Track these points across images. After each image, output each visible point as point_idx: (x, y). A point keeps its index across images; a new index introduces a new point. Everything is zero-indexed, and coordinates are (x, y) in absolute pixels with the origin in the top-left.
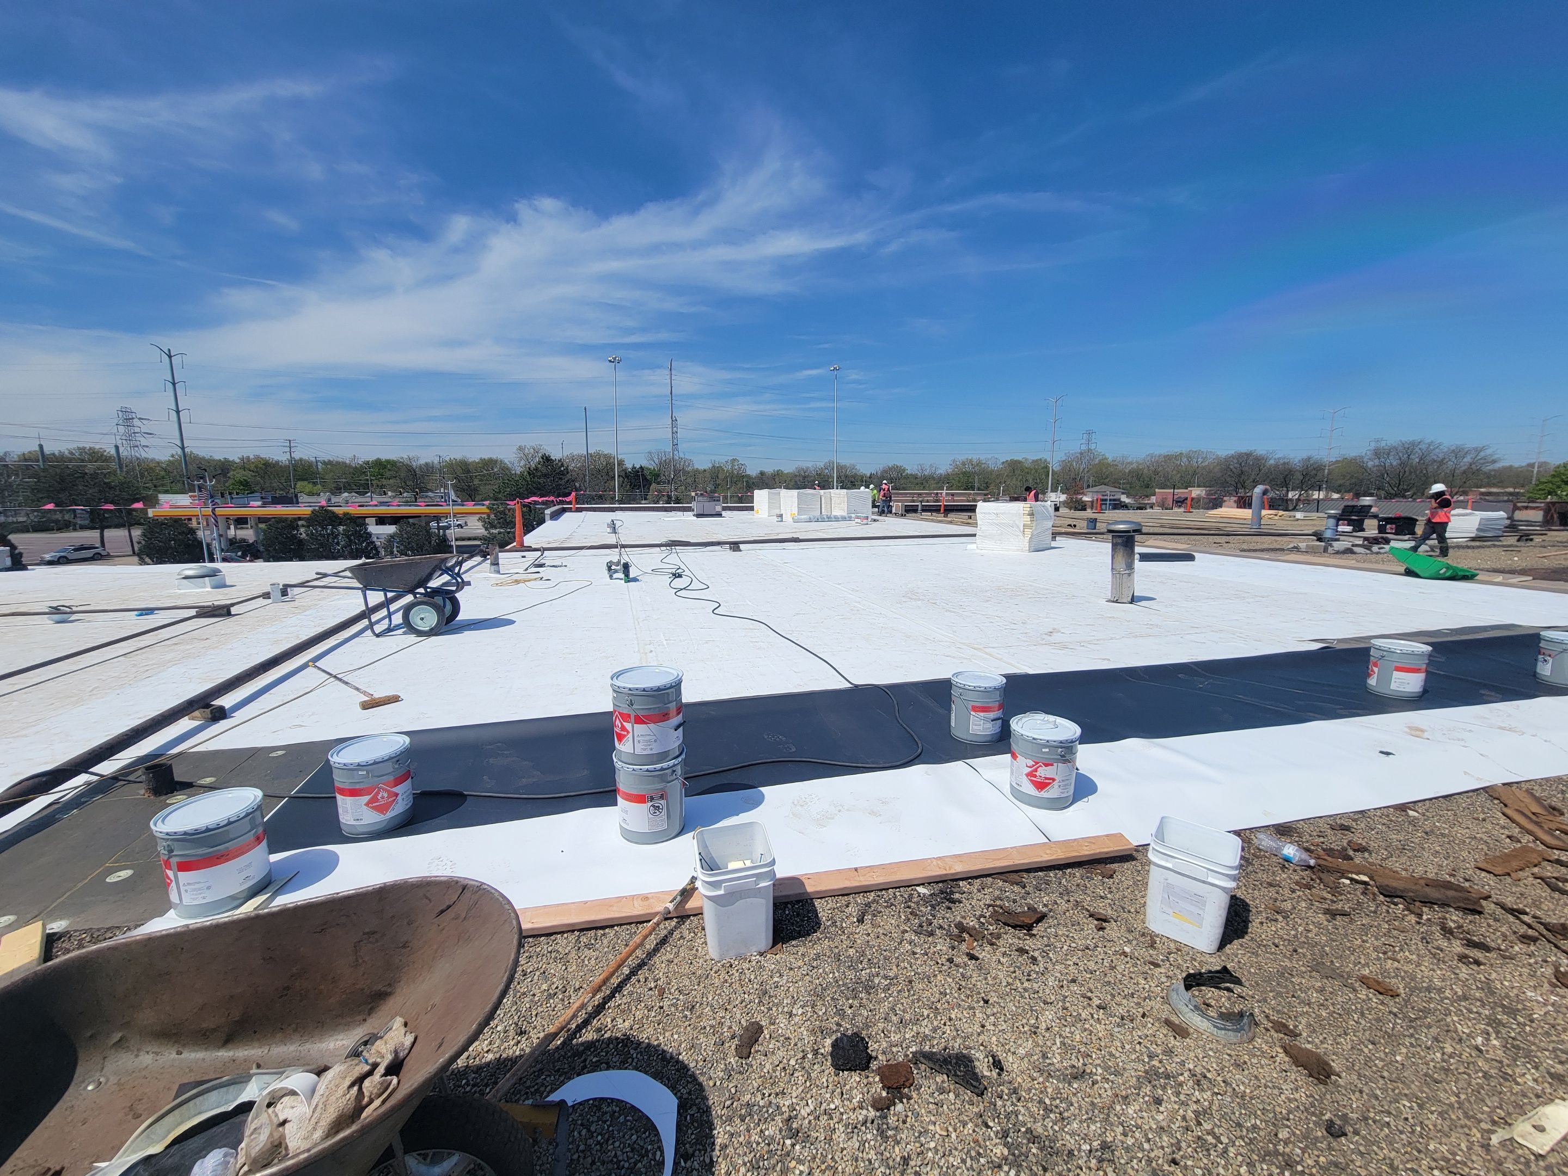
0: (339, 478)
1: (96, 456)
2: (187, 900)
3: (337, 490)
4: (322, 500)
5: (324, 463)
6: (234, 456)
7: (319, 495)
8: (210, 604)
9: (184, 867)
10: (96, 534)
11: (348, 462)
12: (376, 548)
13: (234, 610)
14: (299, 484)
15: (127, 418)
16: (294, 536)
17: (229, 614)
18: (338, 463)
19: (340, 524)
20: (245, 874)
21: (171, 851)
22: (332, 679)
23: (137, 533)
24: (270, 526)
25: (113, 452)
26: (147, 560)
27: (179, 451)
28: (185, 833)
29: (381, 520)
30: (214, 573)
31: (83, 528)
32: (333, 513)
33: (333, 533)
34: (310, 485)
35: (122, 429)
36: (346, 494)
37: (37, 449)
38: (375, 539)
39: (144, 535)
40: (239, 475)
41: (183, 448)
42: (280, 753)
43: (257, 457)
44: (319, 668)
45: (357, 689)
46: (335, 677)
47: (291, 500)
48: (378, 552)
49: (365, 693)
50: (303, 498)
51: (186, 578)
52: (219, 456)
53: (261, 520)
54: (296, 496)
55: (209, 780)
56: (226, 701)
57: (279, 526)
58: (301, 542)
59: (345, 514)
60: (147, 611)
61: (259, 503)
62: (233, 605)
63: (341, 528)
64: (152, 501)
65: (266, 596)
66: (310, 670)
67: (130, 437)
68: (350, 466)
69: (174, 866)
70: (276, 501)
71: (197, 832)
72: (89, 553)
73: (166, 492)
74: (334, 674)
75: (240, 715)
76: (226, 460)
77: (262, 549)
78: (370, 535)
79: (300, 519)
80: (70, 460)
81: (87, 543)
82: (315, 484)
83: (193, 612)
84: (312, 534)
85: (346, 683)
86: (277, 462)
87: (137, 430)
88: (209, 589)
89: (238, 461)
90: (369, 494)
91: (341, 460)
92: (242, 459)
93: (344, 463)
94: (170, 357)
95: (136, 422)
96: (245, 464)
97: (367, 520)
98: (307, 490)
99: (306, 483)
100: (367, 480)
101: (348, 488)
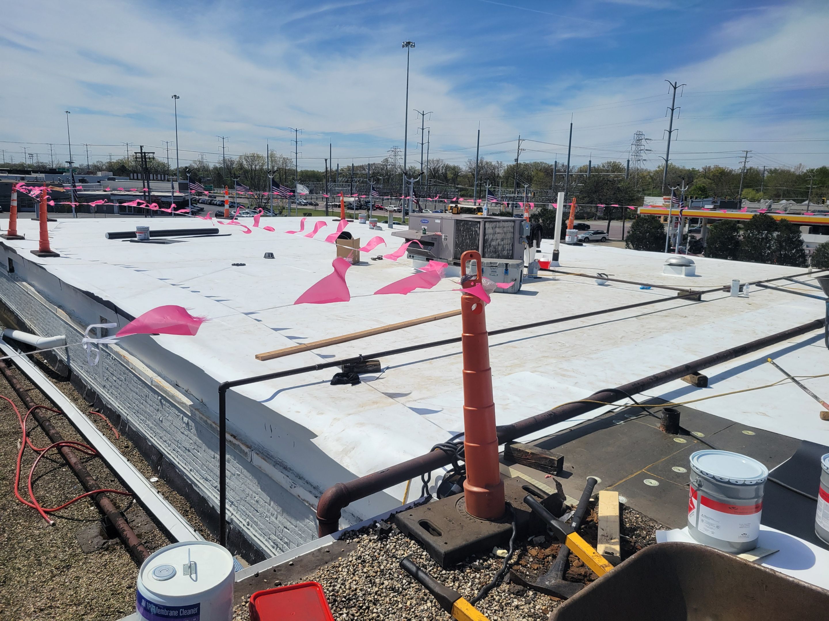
0: (781, 185)
1: (615, 168)
2: (702, 528)
3: (777, 197)
4: (763, 206)
5: (771, 171)
6: (699, 167)
7: (759, 201)
8: (688, 288)
9: (705, 501)
10: (605, 223)
11: (792, 170)
12: (804, 256)
13: (703, 297)
14: (745, 190)
15: (639, 139)
16: (733, 238)
17: (699, 299)
18: (783, 172)
19: (776, 230)
20: (744, 531)
21: (700, 485)
22: (790, 380)
23: (628, 225)
24: (716, 227)
25: (625, 165)
26: (631, 245)
27: (664, 162)
28: (714, 478)
29: (815, 229)
30: (688, 264)
31: (600, 218)
32: (771, 218)
33: (767, 237)
34: (754, 192)
35: (634, 147)
36: (784, 201)
37: (588, 164)
38: (804, 247)
39: (632, 227)
40: (699, 182)
41: (667, 161)
42: (751, 433)
43: (716, 167)
44: (777, 366)
45: (816, 397)
46: (793, 379)
47: (735, 205)
48: (805, 261)
49: (824, 404)
50: (746, 204)
51: (671, 265)
52: (689, 167)
53: (710, 221)
54: (740, 202)
55: (699, 435)
56: (708, 372)
57: (724, 227)
58: (738, 243)
59: (783, 221)
60: (647, 287)
61: (711, 207)
62: (704, 292)
63: (775, 234)
64: (640, 202)
65: (727, 289)
66: (767, 366)
67: (637, 153)
68: (793, 174)
69: (699, 497)
70: (724, 206)
71: (721, 480)
72: (599, 237)
73: (649, 195)
74: (792, 376)
75: (716, 388)
76: (694, 170)
77: (705, 245)
78: (801, 242)
79: (738, 222)
80: (602, 171)
81: (600, 229)
82: (758, 191)
83: (675, 294)
84: (749, 237)
85: (804, 388)
86: (731, 171)
87: (642, 147)
88: (683, 276)
89: (701, 170)
90: (807, 202)
91: (786, 168)
92: (705, 169)
93: (788, 172)
94: (675, 88)
95: (643, 142)
96: (707, 173)
97: (802, 228)
98: (750, 196)
99: (750, 190)
100: (808, 188)
101: (787, 195)
